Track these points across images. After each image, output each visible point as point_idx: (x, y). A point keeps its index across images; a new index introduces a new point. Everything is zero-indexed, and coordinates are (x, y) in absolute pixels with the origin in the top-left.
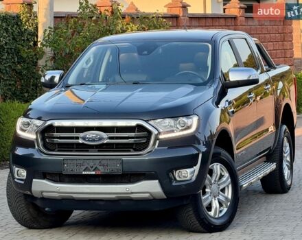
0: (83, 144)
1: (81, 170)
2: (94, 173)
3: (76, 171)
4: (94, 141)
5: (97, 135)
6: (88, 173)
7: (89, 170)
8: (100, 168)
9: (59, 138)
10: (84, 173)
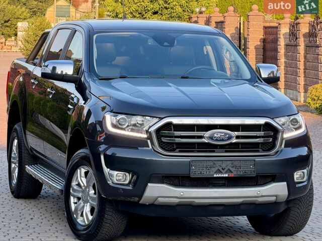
0: (208, 144)
1: (212, 173)
2: (227, 175)
3: (206, 174)
4: (223, 140)
5: (226, 134)
6: (220, 175)
7: (221, 172)
8: (232, 169)
9: (181, 137)
10: (215, 176)
